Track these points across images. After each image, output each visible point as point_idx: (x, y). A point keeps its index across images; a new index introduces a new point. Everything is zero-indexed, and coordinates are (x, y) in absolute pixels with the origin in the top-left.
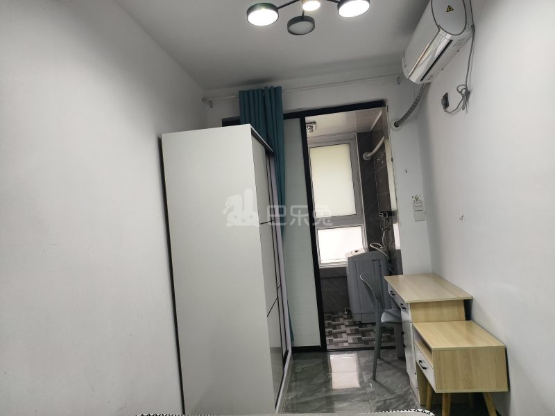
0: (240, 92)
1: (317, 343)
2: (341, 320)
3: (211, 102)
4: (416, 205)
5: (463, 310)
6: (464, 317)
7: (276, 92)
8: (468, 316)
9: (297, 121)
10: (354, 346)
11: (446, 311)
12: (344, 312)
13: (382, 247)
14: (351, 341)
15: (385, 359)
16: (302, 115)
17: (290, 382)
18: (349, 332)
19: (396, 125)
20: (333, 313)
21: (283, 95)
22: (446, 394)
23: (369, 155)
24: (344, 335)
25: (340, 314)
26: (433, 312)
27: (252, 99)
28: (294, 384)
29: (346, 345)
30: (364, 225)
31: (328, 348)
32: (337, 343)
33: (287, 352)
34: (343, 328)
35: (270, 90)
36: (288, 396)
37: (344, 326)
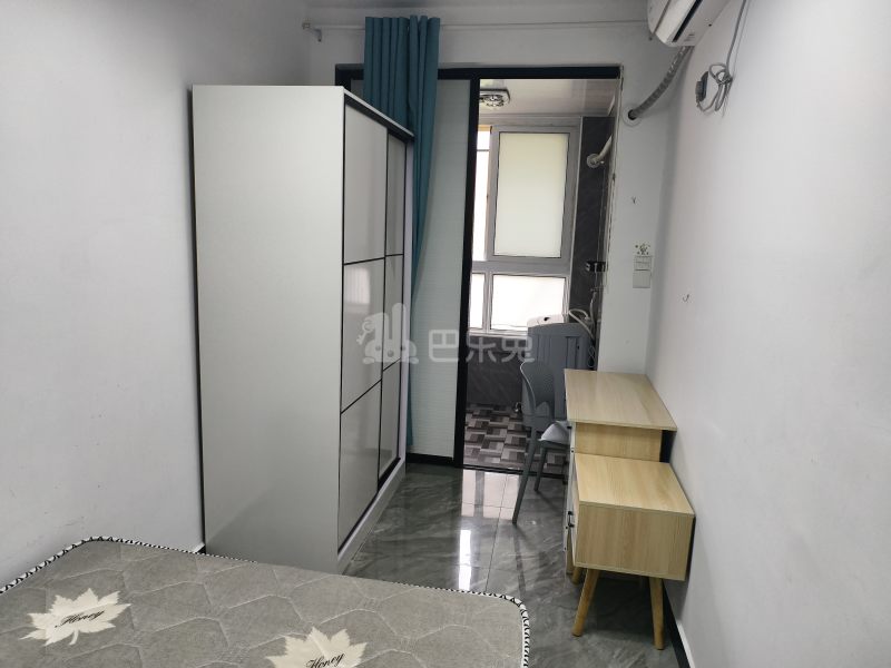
0: (368, 19)
1: (449, 452)
2: (506, 421)
3: (319, 31)
4: (641, 260)
5: (658, 445)
6: (658, 457)
7: (430, 27)
8: (665, 456)
9: (464, 85)
10: (506, 465)
11: (632, 444)
12: (514, 408)
13: (587, 318)
14: (506, 456)
15: (544, 493)
16: (474, 74)
17: (388, 508)
18: (509, 441)
19: (631, 116)
20: (497, 408)
21: (442, 34)
22: (592, 570)
23: (594, 160)
24: (500, 445)
25: (508, 410)
26: (610, 442)
27: (386, 34)
28: (392, 511)
29: (496, 461)
30: (569, 277)
31: (466, 461)
32: (484, 456)
33: (398, 460)
34: (503, 433)
35: (419, 24)
36: (376, 528)
37: (506, 431)
